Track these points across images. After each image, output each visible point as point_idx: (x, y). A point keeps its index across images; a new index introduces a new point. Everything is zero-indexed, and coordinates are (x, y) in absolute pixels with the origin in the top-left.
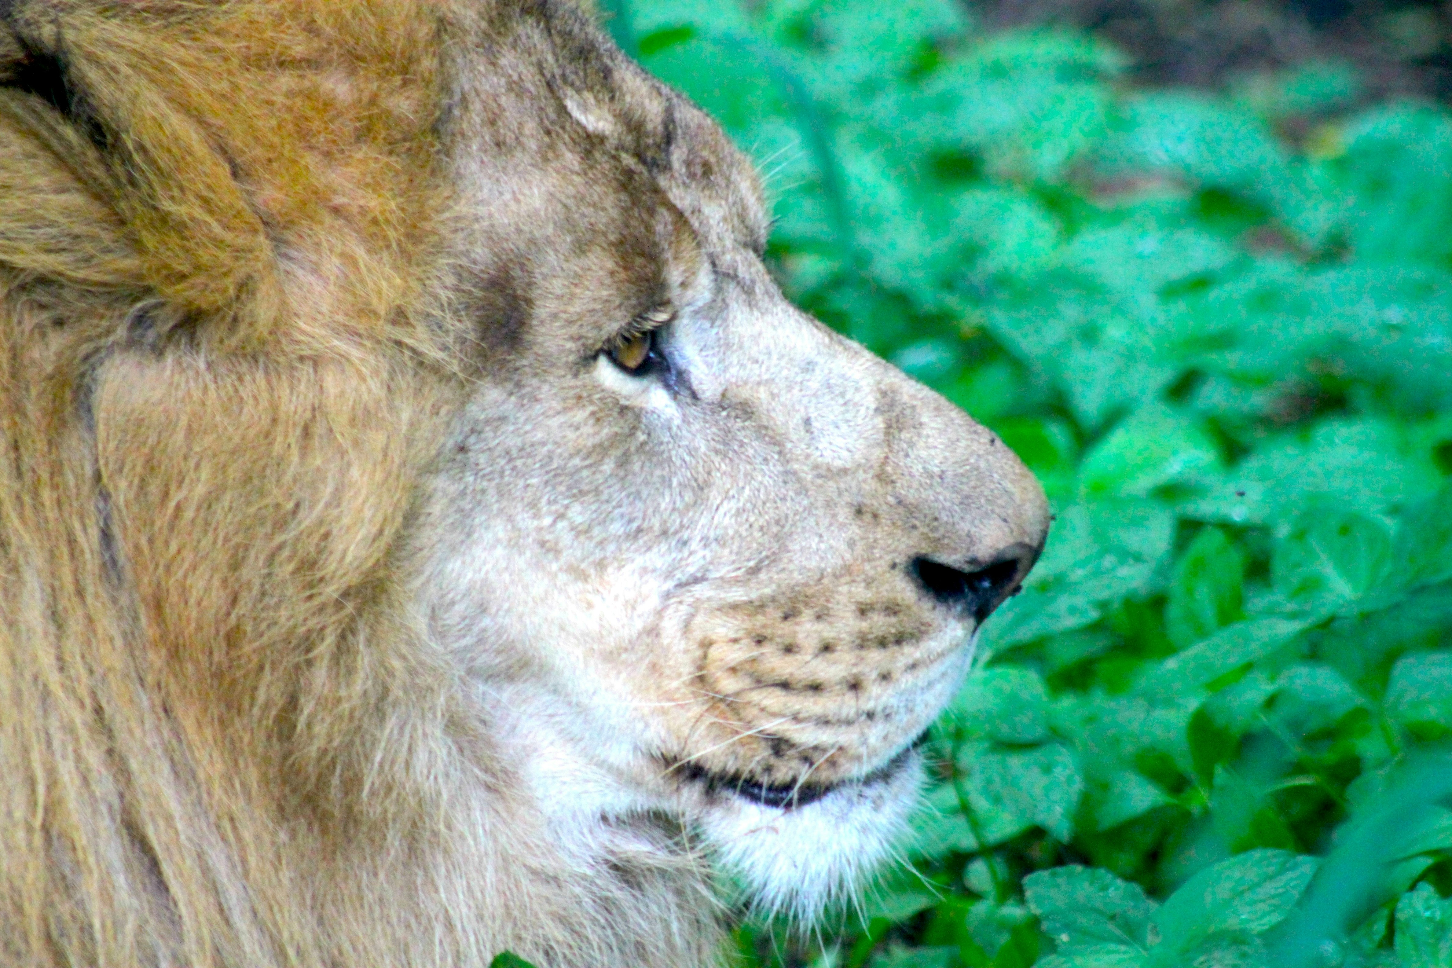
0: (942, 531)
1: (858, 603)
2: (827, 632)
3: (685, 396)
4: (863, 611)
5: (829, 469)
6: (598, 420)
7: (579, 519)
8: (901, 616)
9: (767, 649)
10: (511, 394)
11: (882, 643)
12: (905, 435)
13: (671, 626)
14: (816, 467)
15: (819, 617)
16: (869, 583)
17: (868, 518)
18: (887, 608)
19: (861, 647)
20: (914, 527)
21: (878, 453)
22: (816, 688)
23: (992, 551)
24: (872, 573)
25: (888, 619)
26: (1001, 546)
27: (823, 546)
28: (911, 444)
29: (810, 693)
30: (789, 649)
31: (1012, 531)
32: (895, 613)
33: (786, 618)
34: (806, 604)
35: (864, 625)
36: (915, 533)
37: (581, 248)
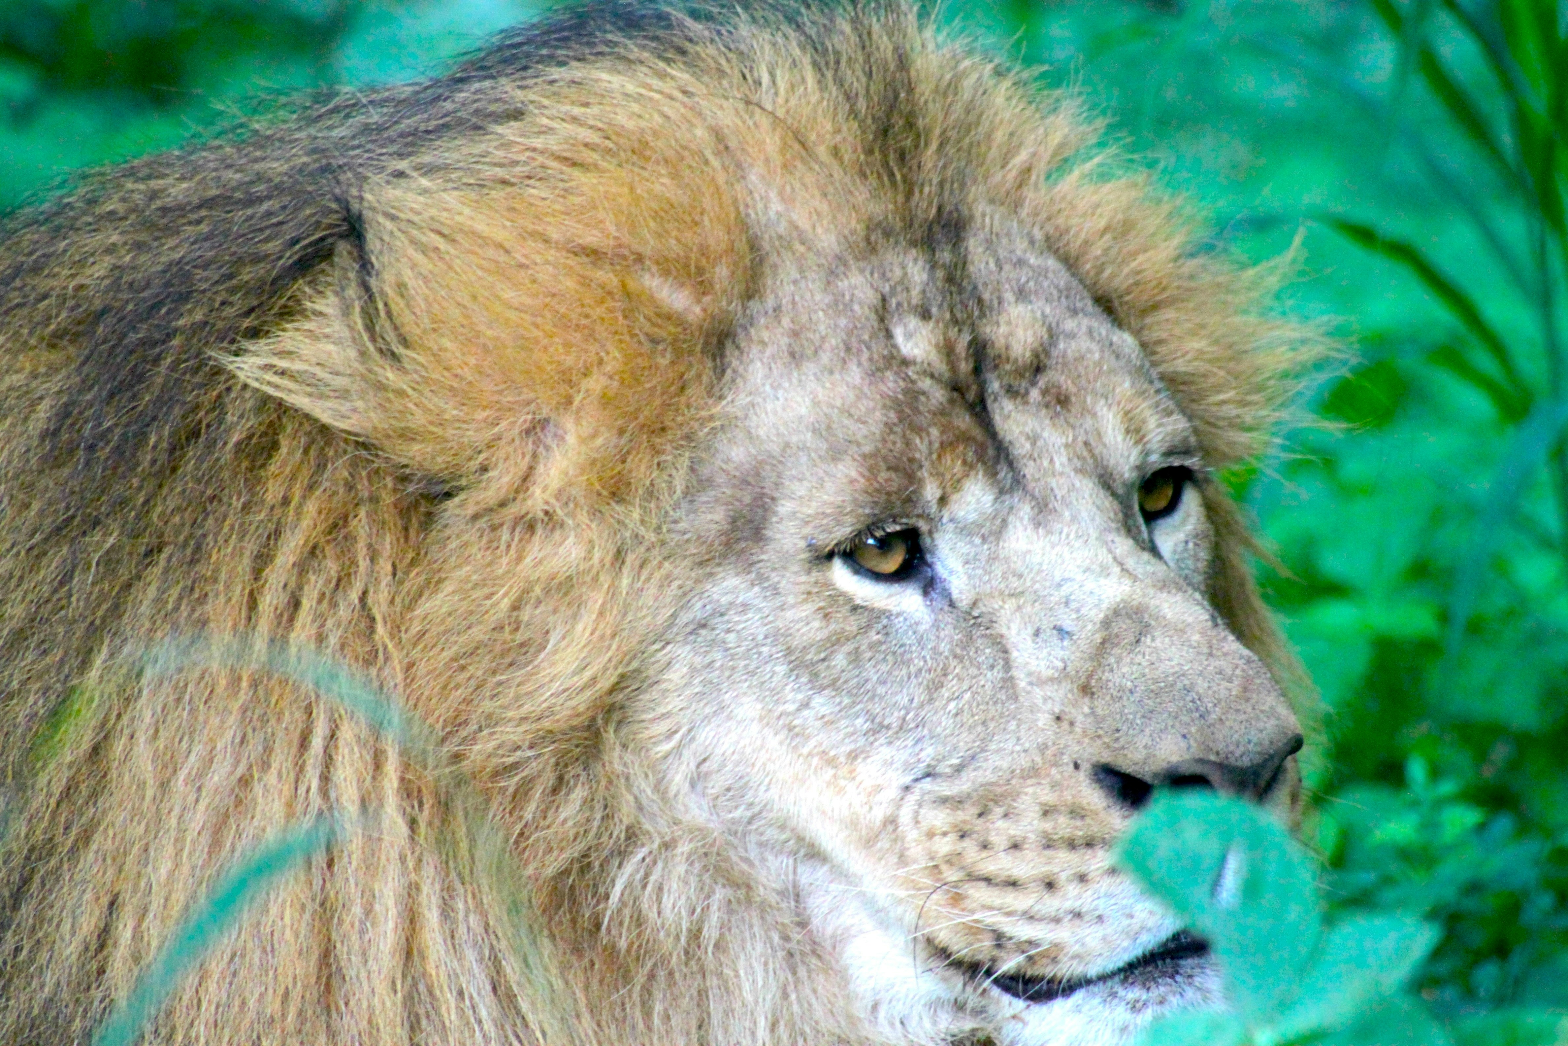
0: (1122, 741)
1: (1040, 804)
2: (1015, 830)
3: (941, 603)
4: (1047, 812)
5: (1039, 678)
6: (826, 616)
7: (824, 710)
8: (1088, 820)
9: (967, 843)
10: (753, 585)
11: (1072, 845)
12: (1116, 651)
13: (905, 816)
14: (1030, 674)
15: (1006, 815)
16: (1054, 785)
17: (1065, 725)
18: (1072, 812)
19: (1048, 847)
20: (1099, 737)
21: (1088, 665)
22: (1013, 884)
23: (1165, 765)
24: (1058, 777)
25: (1072, 822)
26: (1175, 759)
27: (1018, 748)
28: (1119, 660)
29: (1010, 888)
30: (985, 846)
31: (1188, 748)
32: (1083, 817)
33: (980, 815)
34: (996, 802)
35: (1048, 826)
36: (1099, 742)
37: (835, 455)
